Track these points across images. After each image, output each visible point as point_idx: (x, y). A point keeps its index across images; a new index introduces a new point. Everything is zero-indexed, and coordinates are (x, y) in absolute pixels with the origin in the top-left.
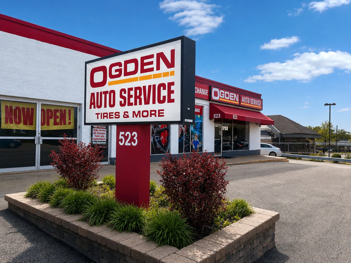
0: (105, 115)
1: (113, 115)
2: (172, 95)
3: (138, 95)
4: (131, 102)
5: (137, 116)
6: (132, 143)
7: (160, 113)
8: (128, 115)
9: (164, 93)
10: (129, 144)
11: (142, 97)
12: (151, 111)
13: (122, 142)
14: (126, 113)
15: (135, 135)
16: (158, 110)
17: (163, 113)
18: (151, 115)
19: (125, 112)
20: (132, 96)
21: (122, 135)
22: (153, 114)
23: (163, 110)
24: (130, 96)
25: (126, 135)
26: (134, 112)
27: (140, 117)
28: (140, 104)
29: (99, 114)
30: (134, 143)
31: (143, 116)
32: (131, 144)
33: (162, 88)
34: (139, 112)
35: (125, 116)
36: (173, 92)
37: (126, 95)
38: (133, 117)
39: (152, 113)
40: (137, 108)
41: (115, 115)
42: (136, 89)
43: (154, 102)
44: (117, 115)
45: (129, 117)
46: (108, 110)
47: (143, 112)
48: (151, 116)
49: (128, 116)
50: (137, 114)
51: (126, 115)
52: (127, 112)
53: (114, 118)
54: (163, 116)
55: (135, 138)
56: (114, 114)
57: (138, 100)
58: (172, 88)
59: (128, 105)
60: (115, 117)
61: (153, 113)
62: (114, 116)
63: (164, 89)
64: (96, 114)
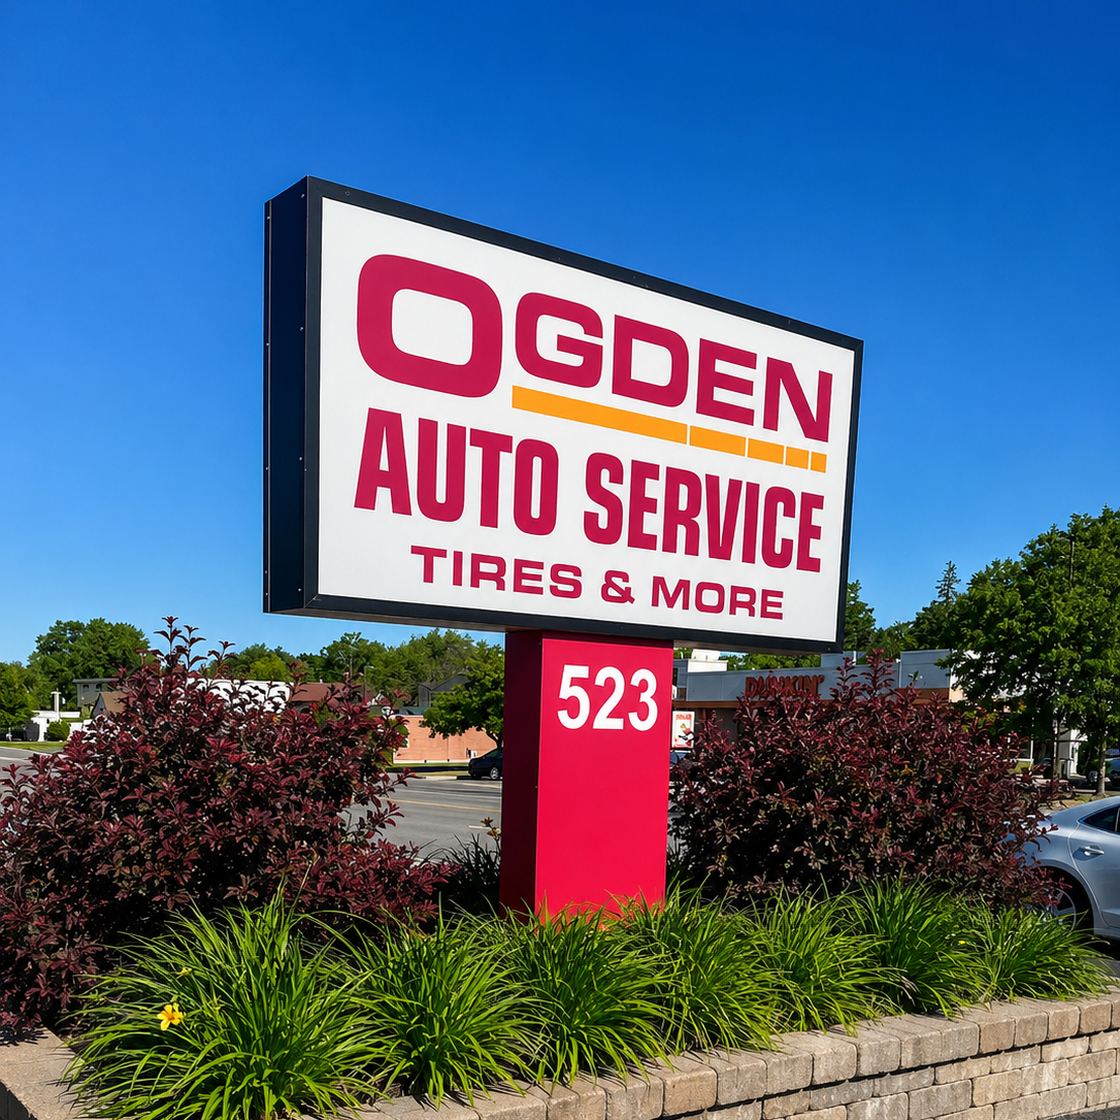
0: (481, 569)
1: (538, 578)
2: (813, 541)
3: (683, 505)
4: (647, 530)
5: (671, 602)
6: (633, 717)
7: (769, 603)
8: (628, 590)
9: (788, 528)
10: (617, 724)
11: (702, 520)
12: (735, 590)
13: (574, 714)
14: (617, 581)
15: (644, 685)
16: (763, 591)
17: (779, 605)
18: (735, 604)
19: (610, 575)
20: (651, 505)
21: (575, 682)
22: (742, 605)
23: (780, 594)
24: (642, 504)
25: (600, 680)
26: (659, 582)
27: (686, 606)
28: (692, 549)
29: (442, 553)
30: (643, 717)
31: (701, 607)
32: (627, 722)
33: (781, 506)
34: (683, 585)
35: (612, 592)
36: (816, 532)
37: (623, 492)
38: (655, 603)
39: (738, 599)
40: (676, 566)
41: (555, 577)
42: (676, 477)
43: (748, 557)
44: (567, 579)
45: (632, 600)
46: (508, 541)
47: (702, 587)
48: (733, 612)
49: (626, 596)
50: (671, 591)
51: (615, 587)
52: (625, 577)
53: (547, 591)
54: (779, 616)
55: (646, 697)
56: (546, 573)
57: (682, 531)
58: (817, 517)
59: (632, 543)
60: (554, 591)
61: (740, 598)
62: (546, 582)
63: (789, 512)
64: (416, 550)
